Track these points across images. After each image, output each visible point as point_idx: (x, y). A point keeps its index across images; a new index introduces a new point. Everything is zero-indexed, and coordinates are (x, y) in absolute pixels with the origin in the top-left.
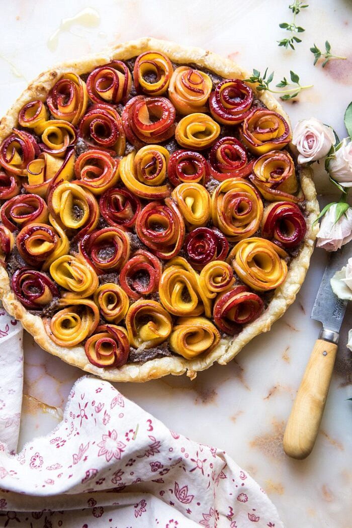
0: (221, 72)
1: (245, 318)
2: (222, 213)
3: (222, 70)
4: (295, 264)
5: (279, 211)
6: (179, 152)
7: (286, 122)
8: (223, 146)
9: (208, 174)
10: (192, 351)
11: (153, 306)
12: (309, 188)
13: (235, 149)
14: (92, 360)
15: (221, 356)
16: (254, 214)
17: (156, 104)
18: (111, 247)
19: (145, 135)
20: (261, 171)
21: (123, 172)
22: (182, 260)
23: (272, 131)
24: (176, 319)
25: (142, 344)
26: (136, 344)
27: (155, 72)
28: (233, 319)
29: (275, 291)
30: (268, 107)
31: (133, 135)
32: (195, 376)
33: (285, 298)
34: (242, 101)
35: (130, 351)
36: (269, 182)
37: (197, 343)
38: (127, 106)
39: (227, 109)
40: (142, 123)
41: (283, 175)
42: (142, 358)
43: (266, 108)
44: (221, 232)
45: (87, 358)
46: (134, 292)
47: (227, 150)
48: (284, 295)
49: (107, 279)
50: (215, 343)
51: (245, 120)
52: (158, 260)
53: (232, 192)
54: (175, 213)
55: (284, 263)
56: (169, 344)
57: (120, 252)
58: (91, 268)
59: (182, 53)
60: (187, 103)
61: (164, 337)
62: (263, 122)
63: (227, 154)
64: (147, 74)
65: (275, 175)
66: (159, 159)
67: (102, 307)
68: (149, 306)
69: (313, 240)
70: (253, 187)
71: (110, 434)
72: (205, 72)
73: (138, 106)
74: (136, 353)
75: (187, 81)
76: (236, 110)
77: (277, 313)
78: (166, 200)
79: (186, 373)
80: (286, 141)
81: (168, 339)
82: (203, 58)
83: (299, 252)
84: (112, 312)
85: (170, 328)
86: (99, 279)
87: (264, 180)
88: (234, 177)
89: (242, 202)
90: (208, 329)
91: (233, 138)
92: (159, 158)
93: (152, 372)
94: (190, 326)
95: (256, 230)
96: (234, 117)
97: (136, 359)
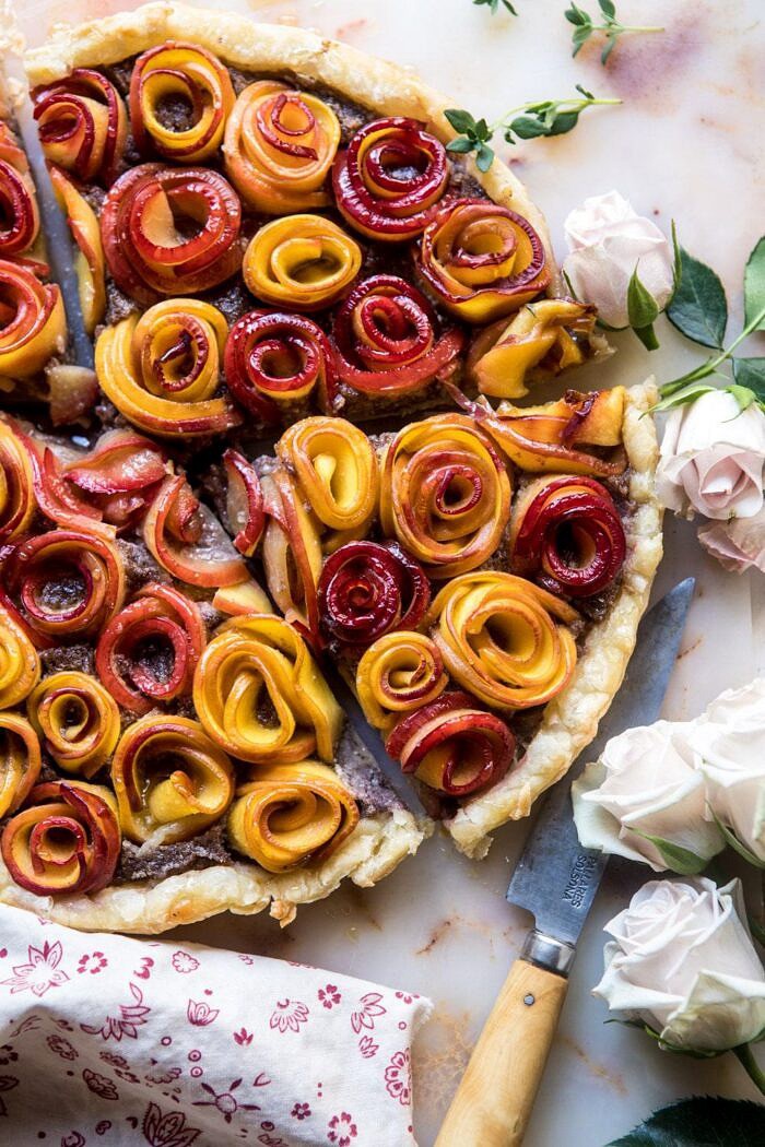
0: (364, 95)
3: (364, 91)
6: (254, 315)
7: (536, 235)
8: (368, 301)
10: (282, 849)
11: (180, 733)
13: (401, 308)
14: (21, 876)
15: (359, 865)
17: (190, 188)
18: (74, 576)
19: (162, 272)
23: (495, 261)
24: (244, 770)
25: (155, 833)
26: (139, 830)
27: (185, 100)
30: (489, 193)
31: (130, 272)
32: (293, 916)
34: (419, 179)
35: (122, 852)
37: (300, 827)
38: (113, 191)
39: (380, 200)
40: (151, 245)
42: (153, 869)
43: (484, 194)
45: (5, 870)
46: (134, 694)
47: (378, 312)
49: (62, 659)
50: (345, 830)
51: (426, 232)
56: (227, 831)
58: (20, 633)
59: (258, 47)
60: (271, 184)
61: (210, 813)
62: (476, 236)
63: (378, 322)
64: (166, 103)
66: (198, 337)
67: (48, 733)
68: (172, 731)
72: (321, 97)
73: (141, 196)
74: (137, 856)
75: (271, 126)
76: (400, 204)
79: (268, 908)
80: (535, 286)
81: (223, 817)
82: (314, 60)
84: (74, 746)
85: (228, 789)
86: (42, 660)
91: (395, 279)
92: (198, 333)
93: (178, 906)
94: (279, 784)
96: (396, 222)
97: (137, 871)
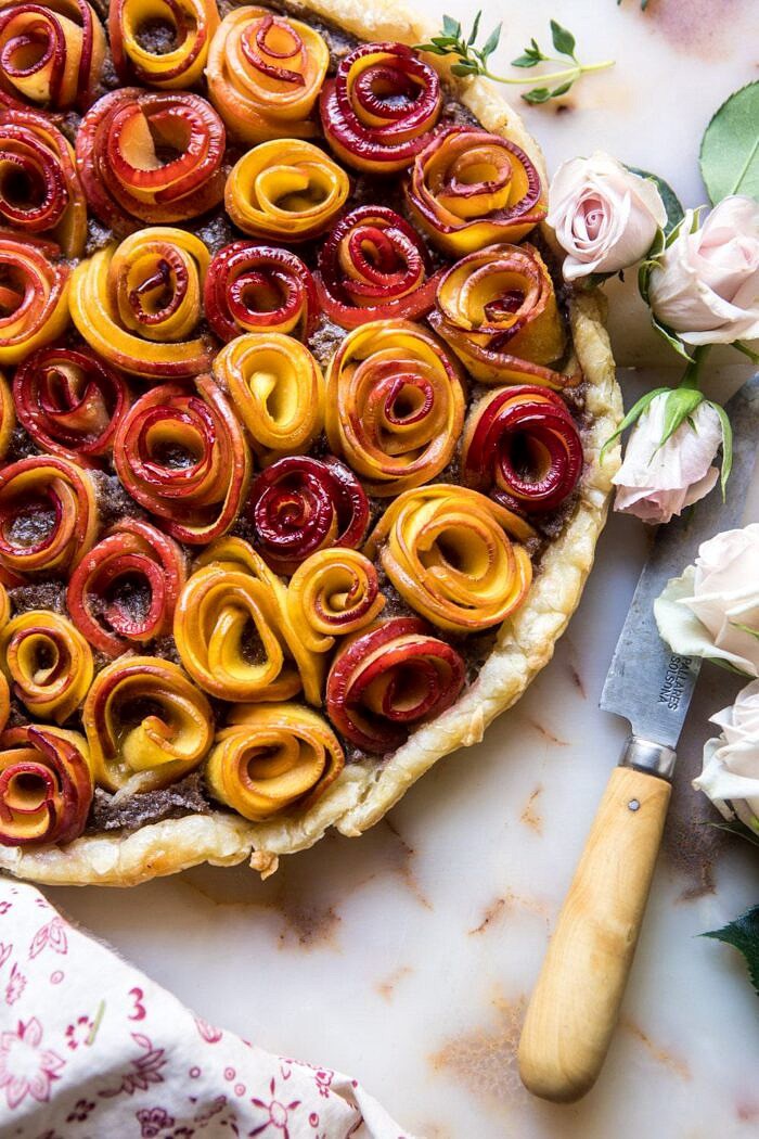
0: (353, 22)
1: (413, 707)
2: (351, 416)
3: (354, 17)
4: (552, 559)
5: (506, 411)
6: (236, 246)
7: (532, 166)
8: (356, 231)
9: (315, 308)
10: (262, 796)
11: (156, 674)
12: (595, 347)
13: (391, 240)
15: (344, 814)
16: (440, 421)
17: (171, 112)
18: (45, 510)
19: (142, 199)
20: (458, 301)
21: (79, 303)
22: (241, 547)
23: (490, 190)
24: (224, 710)
25: (130, 781)
26: (113, 778)
27: (169, 22)
28: (379, 706)
29: (499, 634)
30: (482, 122)
31: (107, 198)
32: (275, 867)
33: (524, 652)
34: (411, 105)
35: (95, 800)
36: (481, 333)
37: (280, 775)
38: (90, 116)
39: (369, 127)
40: (129, 167)
41: (519, 312)
42: (127, 818)
43: (479, 125)
44: (349, 467)
46: (109, 635)
47: (366, 243)
48: (521, 644)
49: (32, 598)
50: (330, 776)
51: (418, 159)
52: (174, 545)
53: (378, 358)
54: (220, 417)
55: (523, 556)
56: (205, 778)
57: (68, 524)
60: (255, 109)
61: (193, 757)
62: (470, 165)
63: (367, 255)
64: (149, 26)
65: (498, 313)
66: (177, 266)
67: (17, 677)
68: (147, 673)
69: (603, 492)
70: (436, 346)
71: (22, 1030)
72: (309, 24)
73: (119, 117)
74: (111, 804)
75: (256, 48)
76: (392, 131)
77: (502, 692)
78: (199, 380)
79: (249, 859)
80: (530, 217)
81: (200, 765)
83: (566, 525)
84: (44, 690)
85: (206, 733)
86: (12, 600)
87: (467, 325)
88: (385, 318)
89: (406, 386)
90: (307, 737)
91: (384, 209)
92: (177, 263)
93: (152, 858)
94: (260, 727)
95: (443, 464)
96: (386, 150)
97: (111, 820)
